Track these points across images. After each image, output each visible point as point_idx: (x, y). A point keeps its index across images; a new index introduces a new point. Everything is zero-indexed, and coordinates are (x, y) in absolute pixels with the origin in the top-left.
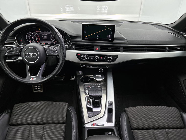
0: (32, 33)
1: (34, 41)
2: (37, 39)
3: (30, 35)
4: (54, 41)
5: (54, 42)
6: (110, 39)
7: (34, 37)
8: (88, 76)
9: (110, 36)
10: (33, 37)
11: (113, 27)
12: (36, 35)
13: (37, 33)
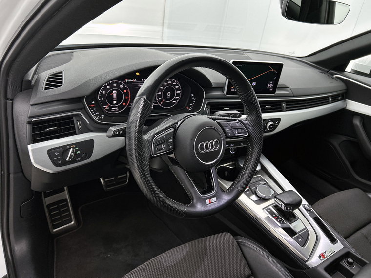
0: (115, 85)
1: (116, 104)
2: (125, 97)
3: (109, 89)
4: (162, 100)
5: (160, 101)
6: (271, 89)
7: (119, 94)
8: (225, 165)
9: (272, 84)
10: (115, 95)
11: (279, 67)
12: (124, 88)
13: (126, 83)
